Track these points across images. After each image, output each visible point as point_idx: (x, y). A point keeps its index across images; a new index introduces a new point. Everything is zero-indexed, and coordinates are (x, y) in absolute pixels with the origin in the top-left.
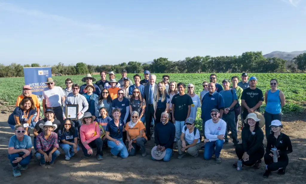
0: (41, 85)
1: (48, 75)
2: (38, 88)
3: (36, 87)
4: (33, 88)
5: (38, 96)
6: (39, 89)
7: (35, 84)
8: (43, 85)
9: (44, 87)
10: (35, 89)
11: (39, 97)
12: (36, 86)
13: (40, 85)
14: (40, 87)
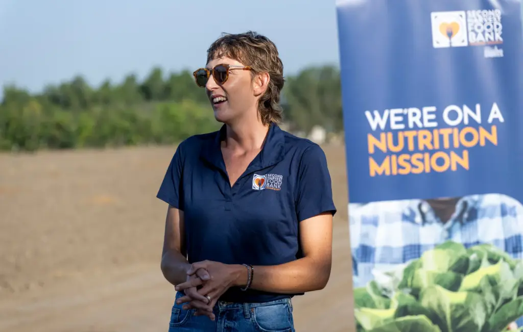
0: (446, 126)
1: (500, 46)
2: (426, 150)
3: (416, 139)
4: (396, 143)
5: (425, 208)
6: (432, 153)
7: (405, 117)
8: (461, 126)
9: (469, 137)
10: (405, 150)
11: (430, 216)
12: (416, 128)
13: (442, 125)
14: (441, 137)
